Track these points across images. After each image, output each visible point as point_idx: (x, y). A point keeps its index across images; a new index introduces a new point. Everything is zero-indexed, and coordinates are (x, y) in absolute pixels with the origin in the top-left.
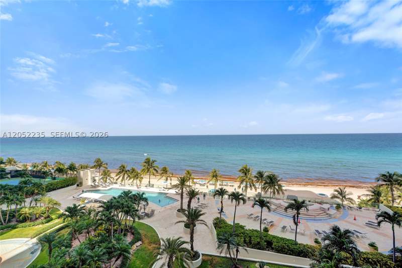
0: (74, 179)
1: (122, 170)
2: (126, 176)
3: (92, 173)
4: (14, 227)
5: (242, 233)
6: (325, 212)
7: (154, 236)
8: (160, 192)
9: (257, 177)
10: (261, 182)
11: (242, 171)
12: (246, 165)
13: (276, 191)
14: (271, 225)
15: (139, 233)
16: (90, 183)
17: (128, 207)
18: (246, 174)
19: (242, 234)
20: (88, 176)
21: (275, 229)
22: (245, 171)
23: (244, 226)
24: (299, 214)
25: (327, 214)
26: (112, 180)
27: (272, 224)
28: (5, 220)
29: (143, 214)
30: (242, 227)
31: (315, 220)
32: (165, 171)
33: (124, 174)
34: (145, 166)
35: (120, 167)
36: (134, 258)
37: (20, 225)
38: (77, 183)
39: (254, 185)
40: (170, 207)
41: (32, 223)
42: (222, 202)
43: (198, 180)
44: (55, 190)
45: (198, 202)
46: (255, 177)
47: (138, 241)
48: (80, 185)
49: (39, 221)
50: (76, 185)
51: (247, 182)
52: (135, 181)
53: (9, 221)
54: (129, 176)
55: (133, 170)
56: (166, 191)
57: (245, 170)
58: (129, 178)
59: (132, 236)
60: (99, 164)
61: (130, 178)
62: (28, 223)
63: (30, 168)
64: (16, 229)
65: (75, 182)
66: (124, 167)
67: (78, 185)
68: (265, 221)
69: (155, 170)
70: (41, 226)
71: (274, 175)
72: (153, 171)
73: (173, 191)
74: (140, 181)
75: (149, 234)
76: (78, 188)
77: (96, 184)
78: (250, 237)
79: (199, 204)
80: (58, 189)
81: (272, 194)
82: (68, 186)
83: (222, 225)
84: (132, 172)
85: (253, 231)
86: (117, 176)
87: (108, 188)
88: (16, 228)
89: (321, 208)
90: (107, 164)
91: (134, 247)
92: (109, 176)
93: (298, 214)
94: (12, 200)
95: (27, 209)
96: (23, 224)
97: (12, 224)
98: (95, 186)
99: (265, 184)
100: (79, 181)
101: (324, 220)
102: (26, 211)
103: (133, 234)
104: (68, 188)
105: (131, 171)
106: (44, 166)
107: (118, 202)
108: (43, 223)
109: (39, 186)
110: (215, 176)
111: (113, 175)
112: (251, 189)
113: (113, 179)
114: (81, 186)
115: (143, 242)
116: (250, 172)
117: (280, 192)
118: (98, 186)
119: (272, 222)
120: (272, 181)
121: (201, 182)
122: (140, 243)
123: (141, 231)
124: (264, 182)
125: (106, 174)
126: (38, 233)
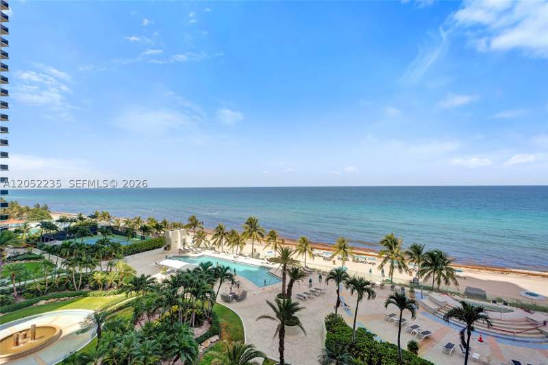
0: (161, 241)
1: (220, 232)
2: (224, 240)
3: (182, 234)
4: (85, 295)
5: (368, 347)
6: (536, 328)
7: (238, 330)
8: (262, 265)
9: (411, 254)
10: (419, 262)
11: (385, 243)
12: (392, 234)
13: (442, 278)
14: (427, 338)
15: (218, 324)
16: (179, 246)
17: (198, 286)
18: (391, 248)
19: (366, 349)
20: (177, 237)
21: (433, 346)
22: (391, 244)
23: (374, 335)
24: (473, 329)
25: (542, 332)
26: (207, 244)
27: (427, 336)
28: (77, 286)
29: (231, 295)
30: (370, 336)
31: (514, 340)
32: (273, 236)
33: (222, 238)
34: (246, 228)
35: (217, 228)
36: (204, 360)
37: (92, 293)
38: (164, 246)
39: (405, 266)
40: (269, 289)
41: (104, 292)
42: (338, 291)
43: (322, 251)
44: (139, 252)
45: (310, 286)
46: (407, 253)
47: (214, 334)
48: (168, 248)
49: (112, 290)
50: (163, 248)
51: (392, 260)
52: (235, 248)
53: (83, 286)
54: (228, 240)
55: (233, 232)
56: (270, 265)
57: (389, 240)
58: (228, 243)
59: (209, 325)
60: (193, 223)
61: (230, 243)
62: (100, 292)
63: (122, 224)
64: (87, 298)
65: (162, 244)
66: (221, 229)
67: (165, 249)
68: (415, 330)
69: (259, 233)
70: (112, 297)
71: (440, 253)
72: (258, 235)
73: (277, 265)
74: (241, 248)
75: (232, 326)
76: (166, 251)
77: (186, 248)
78: (380, 356)
79: (312, 289)
80: (143, 251)
81: (436, 283)
82: (154, 248)
83: (336, 328)
84: (232, 236)
85: (388, 345)
86: (213, 239)
87: (200, 254)
88: (87, 296)
89: (527, 320)
90: (203, 223)
91: (207, 343)
92: (204, 239)
93: (470, 329)
94: (85, 263)
95: (99, 275)
96: (95, 292)
97: (84, 290)
98: (185, 251)
99: (424, 265)
100: (167, 244)
101: (534, 342)
102: (98, 276)
103: (210, 323)
104: (154, 251)
105: (230, 234)
106: (136, 222)
107: (187, 277)
108: (115, 294)
109: (116, 247)
110: (343, 247)
111: (209, 237)
112: (401, 272)
113: (209, 243)
114: (169, 250)
115: (220, 337)
116: (398, 246)
117: (450, 280)
118: (188, 251)
119: (427, 332)
120: (435, 262)
121: (324, 255)
122: (217, 337)
123: (221, 320)
124: (423, 262)
125: (200, 237)
126: (106, 305)
